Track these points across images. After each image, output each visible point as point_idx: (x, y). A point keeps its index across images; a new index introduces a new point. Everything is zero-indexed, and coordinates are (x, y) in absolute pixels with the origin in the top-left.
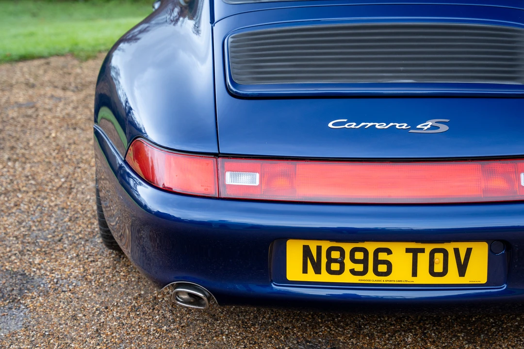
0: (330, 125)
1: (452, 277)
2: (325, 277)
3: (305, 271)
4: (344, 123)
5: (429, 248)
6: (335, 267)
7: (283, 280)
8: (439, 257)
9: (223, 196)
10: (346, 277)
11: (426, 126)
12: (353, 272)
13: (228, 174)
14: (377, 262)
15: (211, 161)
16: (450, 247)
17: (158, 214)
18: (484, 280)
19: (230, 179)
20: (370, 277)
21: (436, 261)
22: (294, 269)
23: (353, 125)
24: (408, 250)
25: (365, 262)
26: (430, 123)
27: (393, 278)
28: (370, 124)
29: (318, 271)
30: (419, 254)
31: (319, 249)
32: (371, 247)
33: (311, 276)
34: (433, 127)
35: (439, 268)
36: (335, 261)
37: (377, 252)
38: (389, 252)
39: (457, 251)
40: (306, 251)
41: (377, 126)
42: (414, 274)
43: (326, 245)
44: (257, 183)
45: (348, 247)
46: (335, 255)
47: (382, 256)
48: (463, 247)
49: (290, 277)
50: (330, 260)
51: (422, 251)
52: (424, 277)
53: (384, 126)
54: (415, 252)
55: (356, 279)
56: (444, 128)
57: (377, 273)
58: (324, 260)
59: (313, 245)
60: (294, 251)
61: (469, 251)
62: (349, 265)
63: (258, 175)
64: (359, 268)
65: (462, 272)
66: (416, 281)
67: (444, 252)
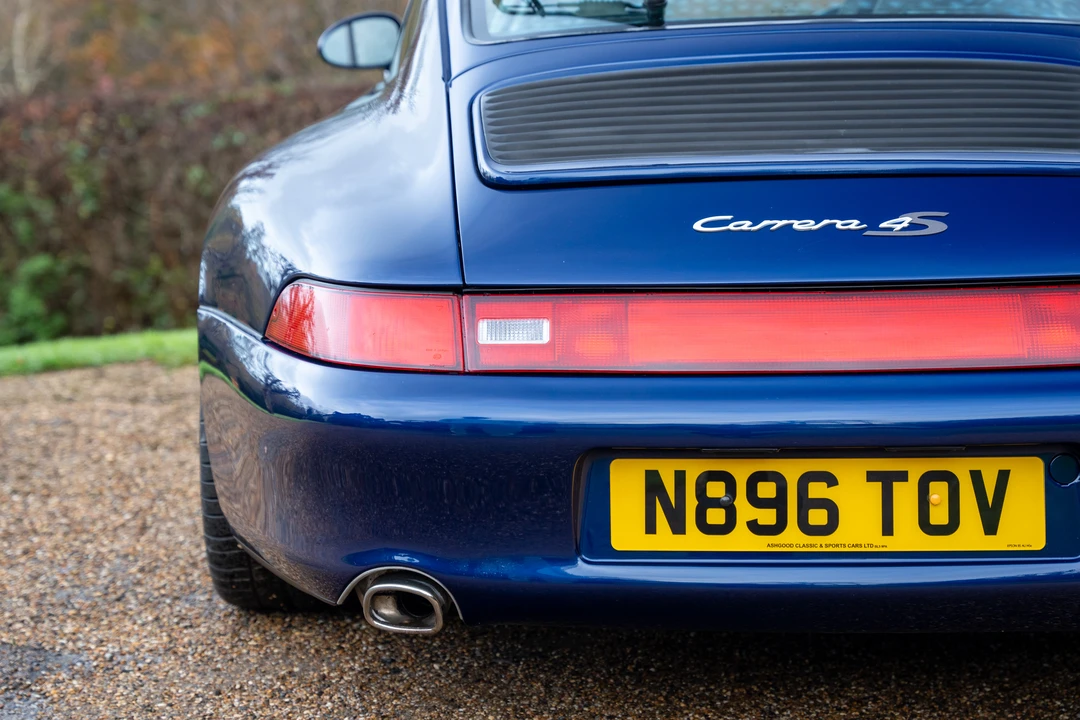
0: (698, 226)
1: (970, 536)
2: (694, 540)
3: (651, 528)
4: (727, 223)
5: (916, 468)
6: (716, 516)
7: (598, 544)
8: (939, 492)
9: (470, 368)
10: (741, 540)
11: (899, 224)
12: (754, 527)
13: (483, 326)
14: (805, 503)
15: (449, 300)
16: (961, 468)
17: (338, 419)
18: (1038, 542)
19: (486, 333)
20: (792, 538)
21: (934, 497)
22: (627, 527)
23: (746, 225)
24: (872, 476)
25: (779, 503)
26: (906, 220)
27: (842, 539)
28: (780, 223)
29: (678, 527)
30: (896, 485)
31: (680, 477)
32: (792, 470)
33: (665, 540)
34: (912, 226)
35: (939, 516)
36: (716, 503)
37: (806, 479)
38: (831, 480)
39: (976, 477)
40: (654, 485)
41: (797, 225)
42: (888, 529)
43: (694, 469)
44: (546, 338)
45: (742, 471)
46: (716, 490)
47: (817, 490)
48: (990, 468)
49: (619, 542)
50: (705, 503)
51: (903, 476)
52: (908, 537)
53: (810, 225)
54: (887, 480)
55: (761, 543)
56: (937, 227)
57: (806, 528)
58: (691, 502)
59: (667, 469)
60: (626, 483)
61: (1003, 477)
62: (745, 511)
63: (546, 325)
64: (768, 517)
65: (990, 522)
66: (893, 544)
67: (950, 478)
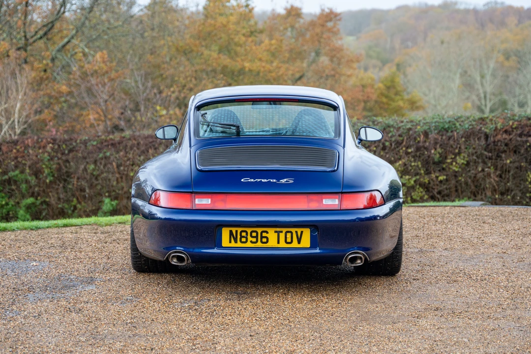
0: (242, 180)
1: (295, 244)
2: (239, 244)
3: (230, 242)
4: (248, 180)
5: (285, 230)
6: (244, 240)
7: (219, 246)
8: (289, 235)
9: (194, 208)
10: (249, 245)
11: (283, 181)
12: (251, 242)
13: (197, 200)
14: (262, 237)
15: (189, 194)
16: (293, 230)
17: (165, 219)
18: (309, 246)
19: (197, 201)
20: (259, 244)
21: (288, 236)
22: (226, 241)
23: (252, 180)
24: (276, 232)
25: (256, 237)
26: (285, 180)
27: (269, 245)
28: (259, 180)
29: (236, 242)
30: (280, 233)
31: (237, 231)
32: (259, 230)
33: (233, 244)
34: (286, 181)
35: (289, 240)
36: (244, 237)
37: (262, 232)
38: (267, 232)
39: (296, 232)
40: (231, 232)
41: (263, 180)
42: (278, 243)
43: (239, 230)
44: (210, 203)
45: (249, 230)
46: (244, 234)
47: (264, 235)
48: (299, 230)
49: (224, 245)
50: (242, 237)
51: (282, 232)
52: (283, 244)
53: (266, 180)
54: (278, 233)
55: (253, 245)
56: (291, 182)
57: (262, 242)
58: (239, 237)
59: (234, 230)
60: (225, 233)
61: (302, 232)
62: (250, 239)
63: (210, 200)
64: (254, 240)
65: (299, 242)
66: (279, 246)
67: (291, 232)
